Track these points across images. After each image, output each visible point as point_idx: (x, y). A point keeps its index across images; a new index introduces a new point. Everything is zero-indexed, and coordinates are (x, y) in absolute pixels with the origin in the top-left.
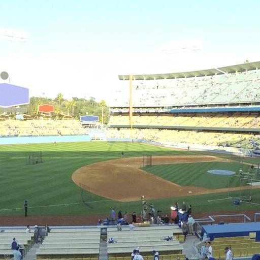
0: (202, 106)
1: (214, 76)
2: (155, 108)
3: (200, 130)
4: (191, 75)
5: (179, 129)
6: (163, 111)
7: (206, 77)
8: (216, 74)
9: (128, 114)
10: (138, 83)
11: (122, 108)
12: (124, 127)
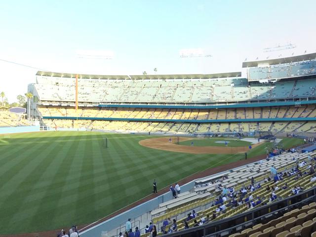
0: (126, 103)
1: (123, 80)
2: (82, 102)
3: (130, 121)
4: (104, 78)
5: (111, 120)
6: (92, 106)
7: (118, 81)
8: (126, 79)
9: (60, 107)
10: (55, 79)
11: (51, 101)
12: (58, 118)
